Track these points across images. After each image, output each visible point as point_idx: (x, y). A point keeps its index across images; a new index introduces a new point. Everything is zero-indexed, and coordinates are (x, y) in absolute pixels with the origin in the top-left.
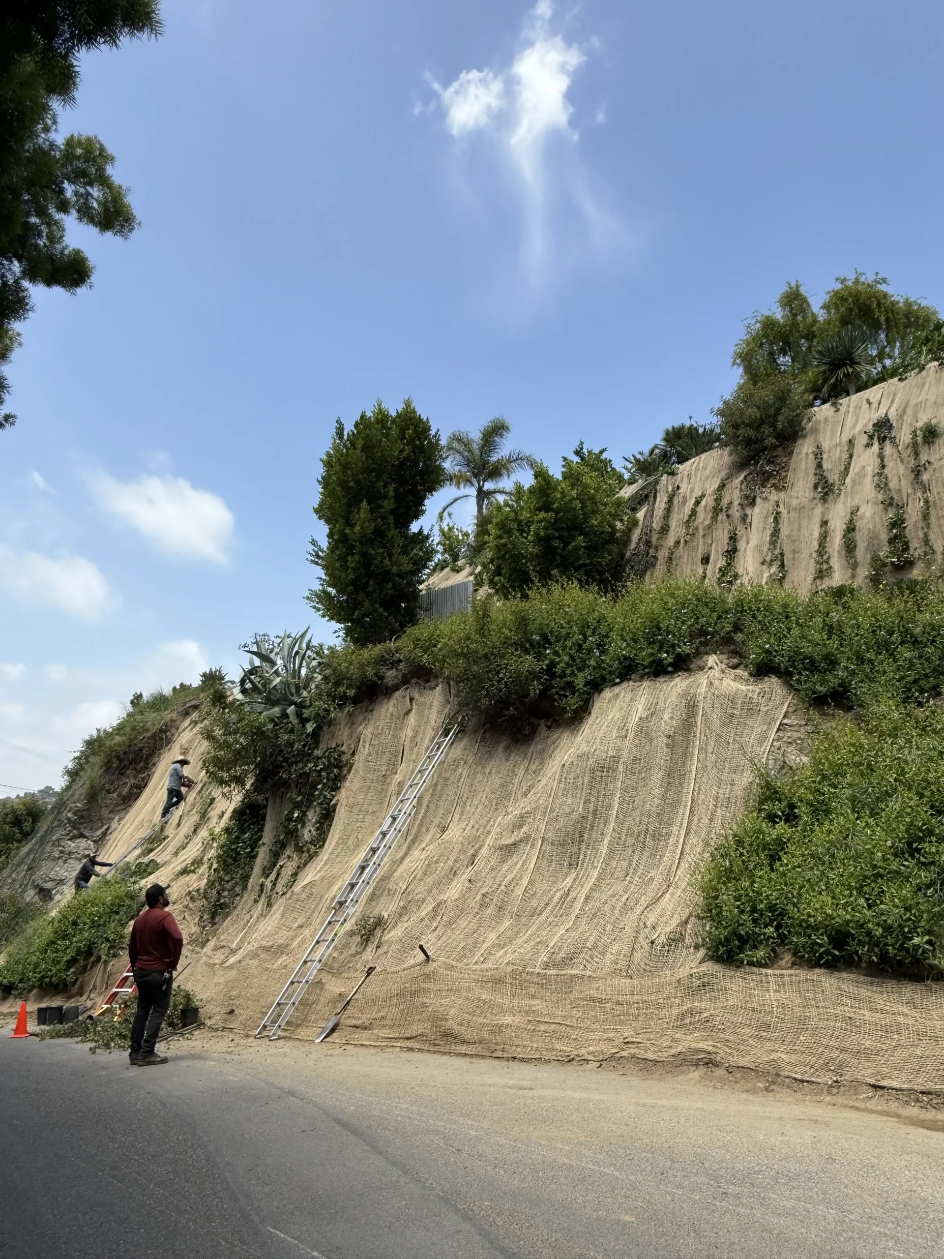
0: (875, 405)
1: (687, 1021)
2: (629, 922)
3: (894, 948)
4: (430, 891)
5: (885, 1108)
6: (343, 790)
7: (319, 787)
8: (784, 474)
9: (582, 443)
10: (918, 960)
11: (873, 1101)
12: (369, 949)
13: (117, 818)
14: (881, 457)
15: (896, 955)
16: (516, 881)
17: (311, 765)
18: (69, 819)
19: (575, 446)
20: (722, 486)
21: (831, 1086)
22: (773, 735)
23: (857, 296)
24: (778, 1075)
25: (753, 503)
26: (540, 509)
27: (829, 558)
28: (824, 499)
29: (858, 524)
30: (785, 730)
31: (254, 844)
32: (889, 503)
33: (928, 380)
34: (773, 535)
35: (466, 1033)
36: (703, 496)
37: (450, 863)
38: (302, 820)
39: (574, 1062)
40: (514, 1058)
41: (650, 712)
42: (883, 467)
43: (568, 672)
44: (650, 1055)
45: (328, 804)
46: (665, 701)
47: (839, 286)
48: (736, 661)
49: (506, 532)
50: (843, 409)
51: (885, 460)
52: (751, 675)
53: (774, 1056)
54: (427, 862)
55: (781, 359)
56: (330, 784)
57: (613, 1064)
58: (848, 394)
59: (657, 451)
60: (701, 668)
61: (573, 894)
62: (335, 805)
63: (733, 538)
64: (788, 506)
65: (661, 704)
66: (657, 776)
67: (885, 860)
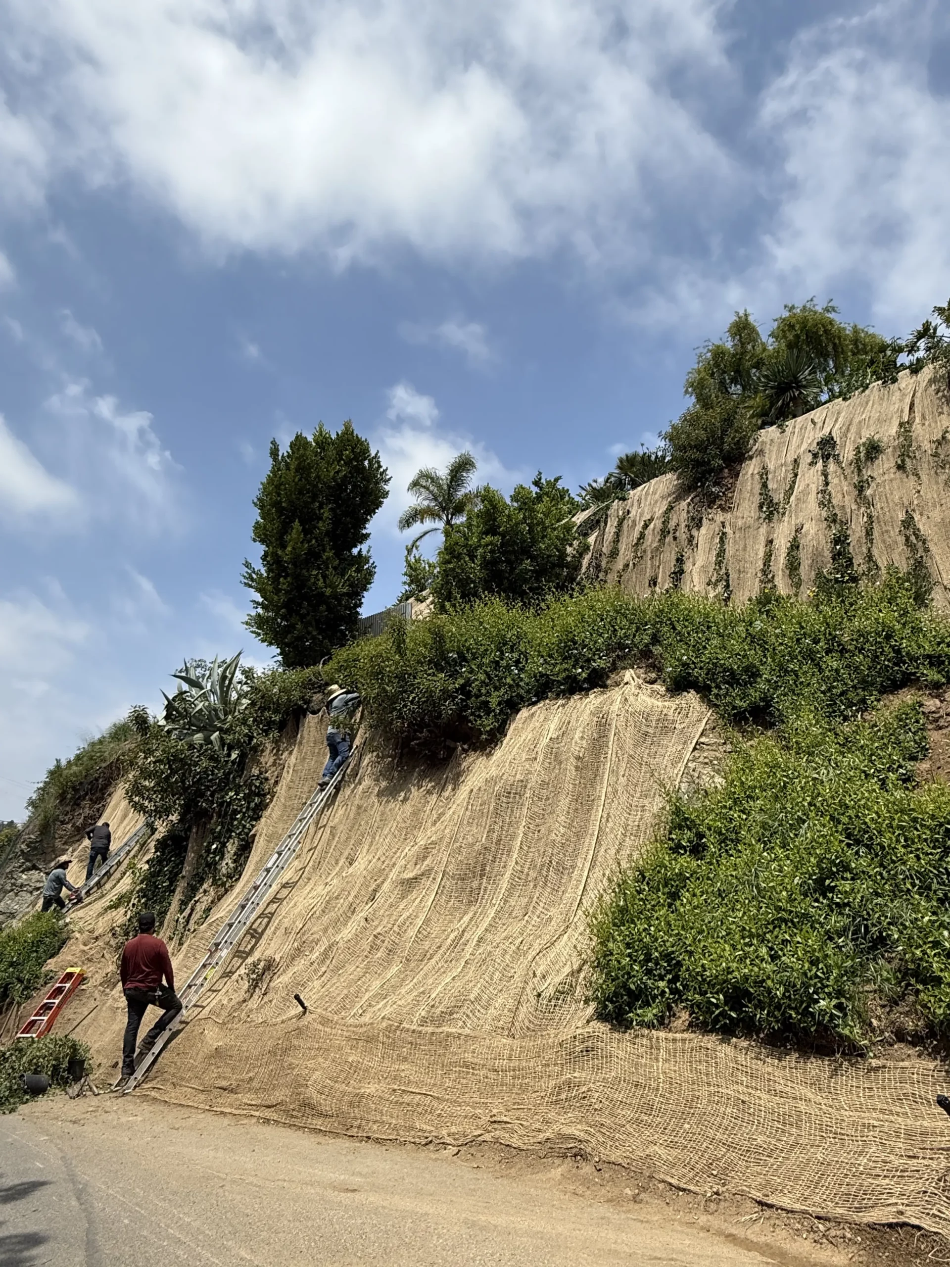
0: (819, 425)
1: (563, 1096)
2: (519, 970)
3: (797, 1013)
4: (325, 930)
5: (769, 1239)
6: (263, 820)
7: (238, 816)
8: (730, 495)
9: (540, 473)
10: (826, 1028)
11: (757, 1227)
12: (255, 996)
13: (71, 849)
14: (825, 475)
15: (799, 1020)
16: (412, 918)
17: (231, 794)
18: (22, 851)
19: (533, 477)
20: (670, 508)
21: (709, 1200)
22: (688, 755)
23: (804, 322)
24: (651, 1177)
25: (699, 526)
26: (486, 533)
27: (773, 577)
28: (769, 518)
29: (802, 542)
30: (702, 750)
31: (173, 879)
32: (833, 519)
33: (872, 398)
34: (718, 555)
35: (326, 1104)
36: (651, 520)
37: (350, 899)
38: (221, 852)
39: (431, 1147)
40: (369, 1138)
41: (561, 732)
42: (827, 484)
43: (483, 691)
44: (515, 1141)
45: (247, 834)
46: (577, 721)
47: (786, 314)
48: (653, 675)
49: (454, 557)
50: (788, 430)
51: (830, 477)
52: (668, 690)
53: (652, 1149)
54: (327, 898)
55: (733, 388)
56: (251, 813)
57: (472, 1150)
58: (794, 416)
59: (613, 479)
60: (617, 684)
61: (467, 936)
62: (254, 835)
63: (680, 560)
64: (733, 526)
65: (573, 723)
66: (564, 802)
67: (790, 900)
